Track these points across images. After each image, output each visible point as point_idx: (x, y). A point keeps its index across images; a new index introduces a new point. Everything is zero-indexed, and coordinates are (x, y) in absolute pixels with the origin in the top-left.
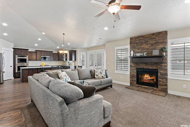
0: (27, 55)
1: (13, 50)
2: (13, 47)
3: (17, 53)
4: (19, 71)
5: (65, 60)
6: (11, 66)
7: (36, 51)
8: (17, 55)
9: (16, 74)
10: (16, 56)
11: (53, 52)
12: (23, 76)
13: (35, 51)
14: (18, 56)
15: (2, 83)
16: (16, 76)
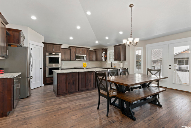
0: (60, 53)
1: (43, 45)
2: (44, 42)
3: (47, 50)
4: (51, 76)
5: (104, 60)
6: (41, 69)
7: (70, 47)
8: (48, 52)
9: (47, 79)
10: (47, 54)
11: (90, 49)
12: (58, 85)
13: (68, 48)
14: (49, 54)
15: (28, 97)
16: (47, 82)
